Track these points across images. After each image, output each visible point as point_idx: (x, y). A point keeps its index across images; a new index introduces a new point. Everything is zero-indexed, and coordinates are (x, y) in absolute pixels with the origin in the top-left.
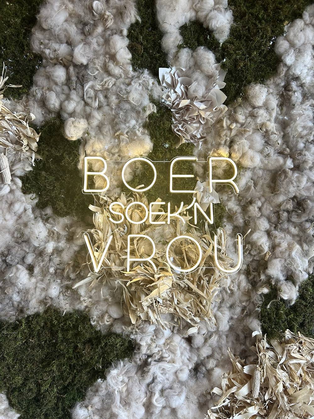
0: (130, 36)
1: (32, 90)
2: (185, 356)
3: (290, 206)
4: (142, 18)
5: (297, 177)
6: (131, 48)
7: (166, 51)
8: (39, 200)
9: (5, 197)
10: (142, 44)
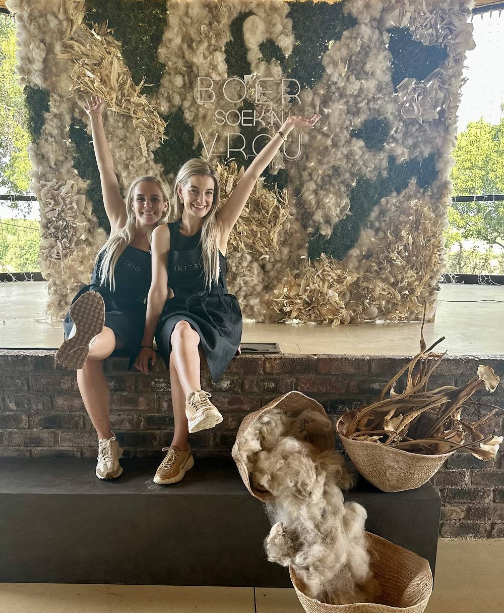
0: (226, 51)
1: (160, 90)
2: (261, 277)
3: (331, 172)
4: (234, 38)
5: (334, 151)
6: (227, 61)
7: (249, 61)
8: (165, 168)
9: (143, 166)
10: (234, 57)
